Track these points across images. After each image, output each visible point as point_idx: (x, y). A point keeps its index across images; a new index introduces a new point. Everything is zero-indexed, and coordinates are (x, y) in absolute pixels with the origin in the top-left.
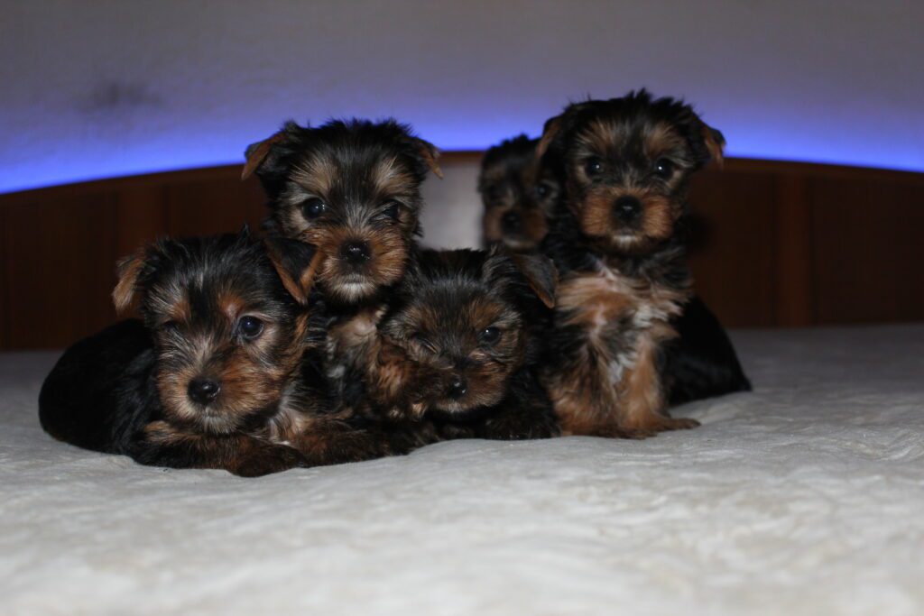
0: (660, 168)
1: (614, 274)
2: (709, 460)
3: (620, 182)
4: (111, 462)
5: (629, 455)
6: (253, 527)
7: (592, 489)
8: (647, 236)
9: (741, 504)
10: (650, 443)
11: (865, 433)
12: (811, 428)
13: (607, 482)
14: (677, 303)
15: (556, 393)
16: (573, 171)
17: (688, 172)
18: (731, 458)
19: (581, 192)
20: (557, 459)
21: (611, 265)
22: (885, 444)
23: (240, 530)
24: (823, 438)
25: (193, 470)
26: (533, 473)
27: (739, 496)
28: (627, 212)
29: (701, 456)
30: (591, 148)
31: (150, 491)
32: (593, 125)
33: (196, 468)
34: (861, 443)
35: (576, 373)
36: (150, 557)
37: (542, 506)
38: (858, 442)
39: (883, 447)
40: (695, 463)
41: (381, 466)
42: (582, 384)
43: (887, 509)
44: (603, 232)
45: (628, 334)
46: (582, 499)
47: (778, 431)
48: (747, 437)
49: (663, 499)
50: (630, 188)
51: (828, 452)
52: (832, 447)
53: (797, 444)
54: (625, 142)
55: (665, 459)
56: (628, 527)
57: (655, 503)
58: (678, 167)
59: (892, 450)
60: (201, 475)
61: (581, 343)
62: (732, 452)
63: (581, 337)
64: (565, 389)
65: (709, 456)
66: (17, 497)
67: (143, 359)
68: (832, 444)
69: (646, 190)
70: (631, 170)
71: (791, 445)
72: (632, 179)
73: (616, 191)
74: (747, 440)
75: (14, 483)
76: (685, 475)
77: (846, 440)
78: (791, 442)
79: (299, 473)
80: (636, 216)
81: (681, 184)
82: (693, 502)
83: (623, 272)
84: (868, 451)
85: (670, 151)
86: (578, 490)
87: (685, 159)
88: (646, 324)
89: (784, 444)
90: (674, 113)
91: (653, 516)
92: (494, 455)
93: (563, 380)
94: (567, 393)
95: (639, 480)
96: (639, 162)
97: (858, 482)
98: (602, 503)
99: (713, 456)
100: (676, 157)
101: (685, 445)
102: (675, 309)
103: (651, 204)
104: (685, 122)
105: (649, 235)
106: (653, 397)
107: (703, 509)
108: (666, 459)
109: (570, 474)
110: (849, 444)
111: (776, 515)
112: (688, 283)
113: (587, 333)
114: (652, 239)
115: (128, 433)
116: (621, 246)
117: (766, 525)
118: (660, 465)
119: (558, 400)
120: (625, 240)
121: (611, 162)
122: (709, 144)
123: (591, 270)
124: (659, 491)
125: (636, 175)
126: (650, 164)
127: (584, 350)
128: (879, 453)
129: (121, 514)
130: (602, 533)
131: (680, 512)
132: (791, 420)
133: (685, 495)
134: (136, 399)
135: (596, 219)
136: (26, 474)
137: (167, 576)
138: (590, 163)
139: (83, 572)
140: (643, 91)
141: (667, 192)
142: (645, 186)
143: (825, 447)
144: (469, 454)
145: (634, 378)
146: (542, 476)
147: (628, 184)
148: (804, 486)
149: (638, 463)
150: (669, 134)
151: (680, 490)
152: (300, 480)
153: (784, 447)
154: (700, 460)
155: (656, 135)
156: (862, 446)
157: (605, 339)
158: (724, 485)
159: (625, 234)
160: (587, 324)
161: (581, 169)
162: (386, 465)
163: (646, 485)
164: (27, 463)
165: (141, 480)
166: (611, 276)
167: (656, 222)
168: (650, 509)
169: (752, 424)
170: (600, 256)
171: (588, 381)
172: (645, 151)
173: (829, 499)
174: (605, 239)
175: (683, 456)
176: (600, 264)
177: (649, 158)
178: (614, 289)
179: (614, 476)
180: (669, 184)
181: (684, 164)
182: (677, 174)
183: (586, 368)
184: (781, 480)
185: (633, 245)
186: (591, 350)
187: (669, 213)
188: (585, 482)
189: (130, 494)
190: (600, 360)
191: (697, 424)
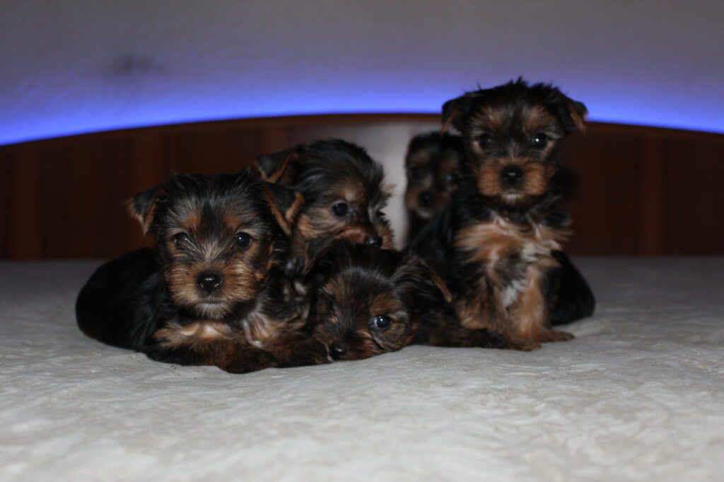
0: (537, 140)
1: (506, 221)
2: (579, 371)
3: (505, 154)
4: (132, 358)
5: (519, 366)
6: (241, 420)
7: (491, 396)
8: (528, 194)
9: (601, 412)
10: (535, 355)
11: (698, 351)
12: (658, 344)
13: (501, 391)
14: (558, 241)
15: (463, 313)
16: (470, 145)
17: (558, 142)
18: (596, 370)
19: (477, 161)
20: (465, 370)
21: (502, 215)
22: (714, 361)
23: (232, 422)
24: (667, 355)
25: (193, 367)
26: (447, 382)
27: (600, 405)
28: (512, 177)
29: (573, 369)
30: (482, 127)
31: (162, 385)
32: (484, 109)
33: (195, 365)
34: (695, 360)
35: (477, 299)
36: (167, 441)
37: (453, 407)
38: (693, 359)
39: (713, 364)
40: (568, 374)
41: (333, 370)
42: (482, 307)
43: (710, 418)
44: (494, 193)
45: (519, 266)
46: (483, 403)
47: (632, 348)
48: (609, 352)
49: (543, 405)
50: (514, 159)
51: (670, 367)
52: (673, 362)
53: (645, 359)
54: (509, 122)
55: (546, 371)
56: (517, 427)
57: (537, 408)
58: (550, 139)
59: (718, 367)
60: (198, 372)
61: (479, 276)
62: (597, 365)
63: (480, 271)
64: (469, 311)
65: (579, 368)
66: (66, 388)
67: (153, 280)
68: (674, 360)
69: (526, 159)
70: (514, 144)
71: (642, 360)
72: (515, 151)
73: (503, 161)
74: (610, 354)
75: (61, 376)
76: (561, 386)
77: (684, 358)
78: (643, 357)
79: (272, 373)
80: (519, 179)
81: (554, 152)
82: (566, 410)
83: (512, 221)
84: (700, 366)
85: (544, 127)
86: (480, 397)
87: (556, 132)
88: (532, 259)
89: (638, 358)
90: (545, 96)
91: (535, 419)
92: (418, 364)
93: (467, 305)
94: (471, 314)
95: (526, 389)
96: (520, 138)
97: (690, 397)
98: (498, 407)
99: (582, 368)
100: (550, 131)
101: (561, 358)
102: (556, 246)
103: (531, 170)
104: (554, 101)
105: (529, 193)
106: (538, 313)
107: (572, 414)
108: (548, 371)
109: (474, 383)
110: (686, 360)
111: (627, 421)
112: (567, 223)
113: (484, 268)
114: (533, 197)
115: (143, 337)
116: (508, 202)
117: (619, 428)
118: (543, 376)
119: (464, 319)
120: (511, 197)
121: (498, 138)
122: (574, 116)
123: (486, 219)
124: (540, 399)
125: (518, 148)
126: (529, 139)
127: (482, 281)
128: (709, 368)
129: (143, 405)
130: (497, 430)
131: (556, 416)
132: (643, 336)
133: (559, 403)
134: (148, 310)
135: (489, 184)
136: (69, 366)
137: (180, 456)
138: (482, 139)
139: (119, 451)
140: (520, 79)
141: (542, 158)
142: (525, 156)
143: (666, 363)
144: (398, 362)
145: (525, 299)
146: (453, 385)
147: (512, 154)
148: (649, 399)
149: (524, 374)
150: (542, 114)
151: (555, 398)
152: (273, 380)
153: (637, 361)
154: (572, 371)
155: (533, 115)
156: (696, 362)
157: (498, 271)
158: (590, 395)
159: (511, 193)
160: (483, 261)
161: (476, 144)
162: (338, 370)
163: (532, 394)
164: (69, 358)
165: (155, 375)
166: (502, 223)
167: (535, 183)
168: (534, 414)
169: (614, 339)
170: (493, 208)
171: (486, 305)
172: (524, 129)
173: (668, 409)
174: (498, 197)
175: (559, 368)
176: (494, 213)
177: (528, 135)
178: (505, 233)
179: (507, 386)
180: (544, 153)
181: (555, 136)
182: (550, 144)
183: (484, 295)
184: (633, 393)
185: (518, 201)
186: (488, 281)
187: (545, 176)
188: (485, 391)
189: (148, 387)
190: (496, 289)
191: (572, 337)
